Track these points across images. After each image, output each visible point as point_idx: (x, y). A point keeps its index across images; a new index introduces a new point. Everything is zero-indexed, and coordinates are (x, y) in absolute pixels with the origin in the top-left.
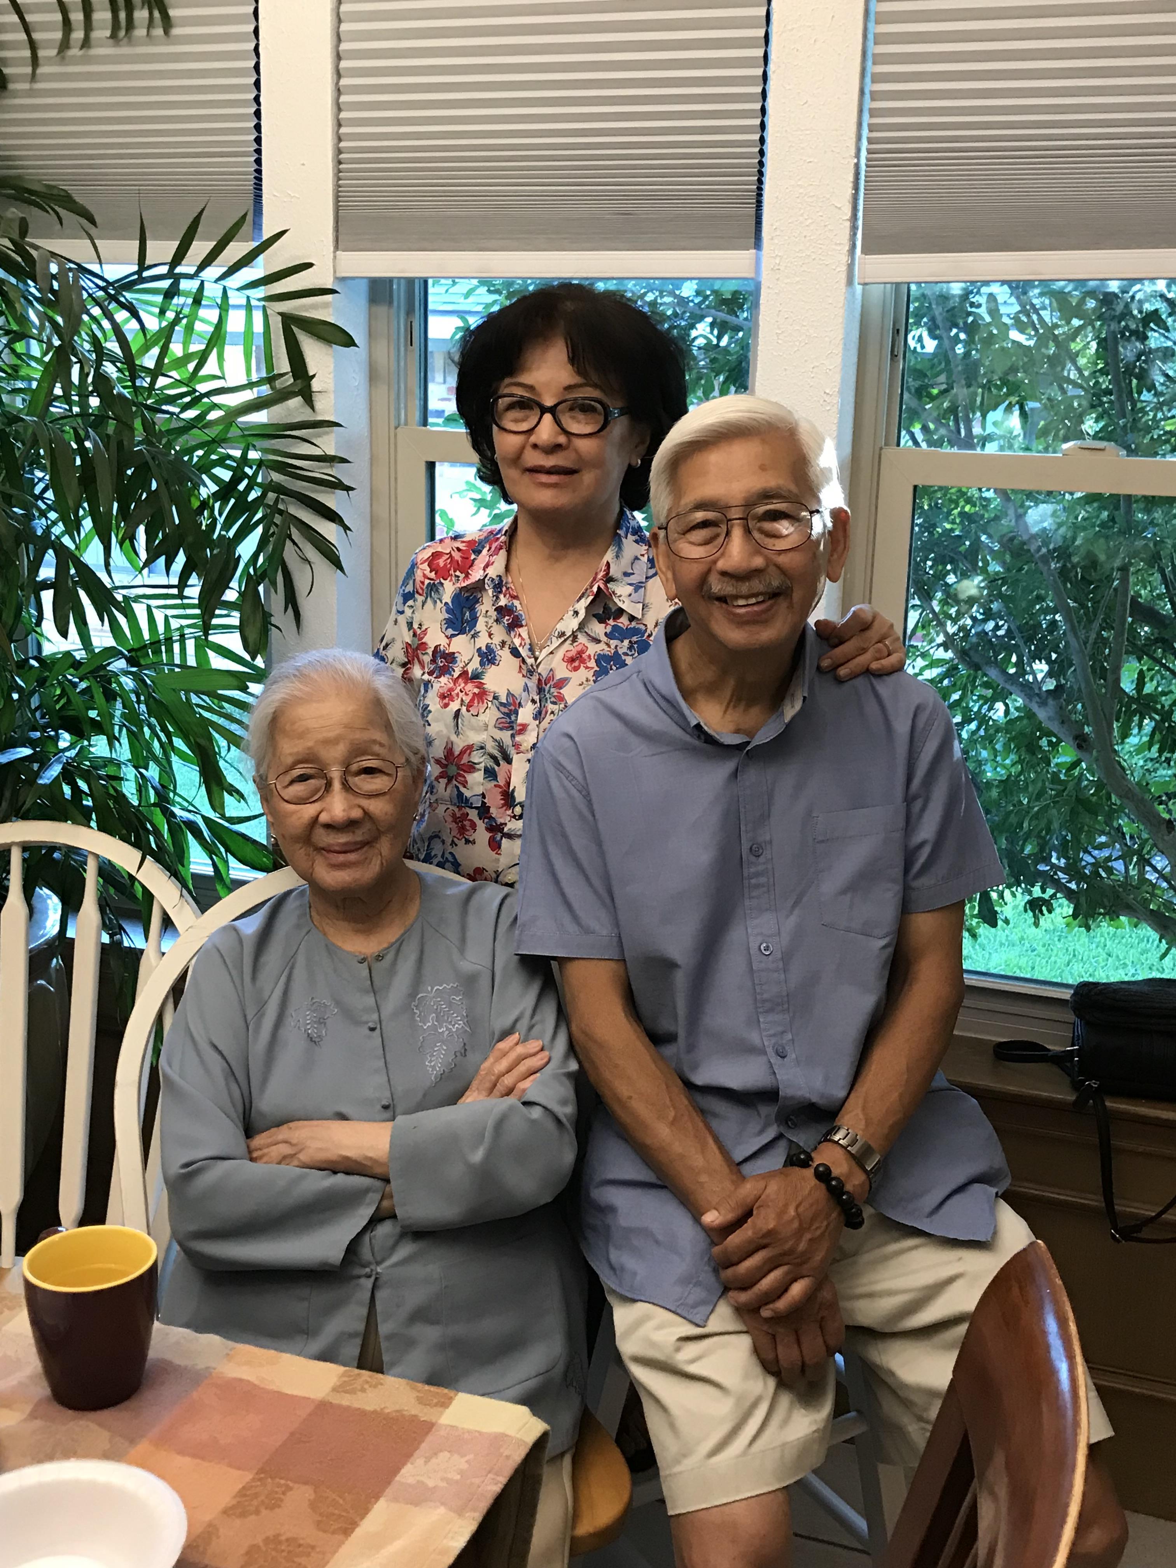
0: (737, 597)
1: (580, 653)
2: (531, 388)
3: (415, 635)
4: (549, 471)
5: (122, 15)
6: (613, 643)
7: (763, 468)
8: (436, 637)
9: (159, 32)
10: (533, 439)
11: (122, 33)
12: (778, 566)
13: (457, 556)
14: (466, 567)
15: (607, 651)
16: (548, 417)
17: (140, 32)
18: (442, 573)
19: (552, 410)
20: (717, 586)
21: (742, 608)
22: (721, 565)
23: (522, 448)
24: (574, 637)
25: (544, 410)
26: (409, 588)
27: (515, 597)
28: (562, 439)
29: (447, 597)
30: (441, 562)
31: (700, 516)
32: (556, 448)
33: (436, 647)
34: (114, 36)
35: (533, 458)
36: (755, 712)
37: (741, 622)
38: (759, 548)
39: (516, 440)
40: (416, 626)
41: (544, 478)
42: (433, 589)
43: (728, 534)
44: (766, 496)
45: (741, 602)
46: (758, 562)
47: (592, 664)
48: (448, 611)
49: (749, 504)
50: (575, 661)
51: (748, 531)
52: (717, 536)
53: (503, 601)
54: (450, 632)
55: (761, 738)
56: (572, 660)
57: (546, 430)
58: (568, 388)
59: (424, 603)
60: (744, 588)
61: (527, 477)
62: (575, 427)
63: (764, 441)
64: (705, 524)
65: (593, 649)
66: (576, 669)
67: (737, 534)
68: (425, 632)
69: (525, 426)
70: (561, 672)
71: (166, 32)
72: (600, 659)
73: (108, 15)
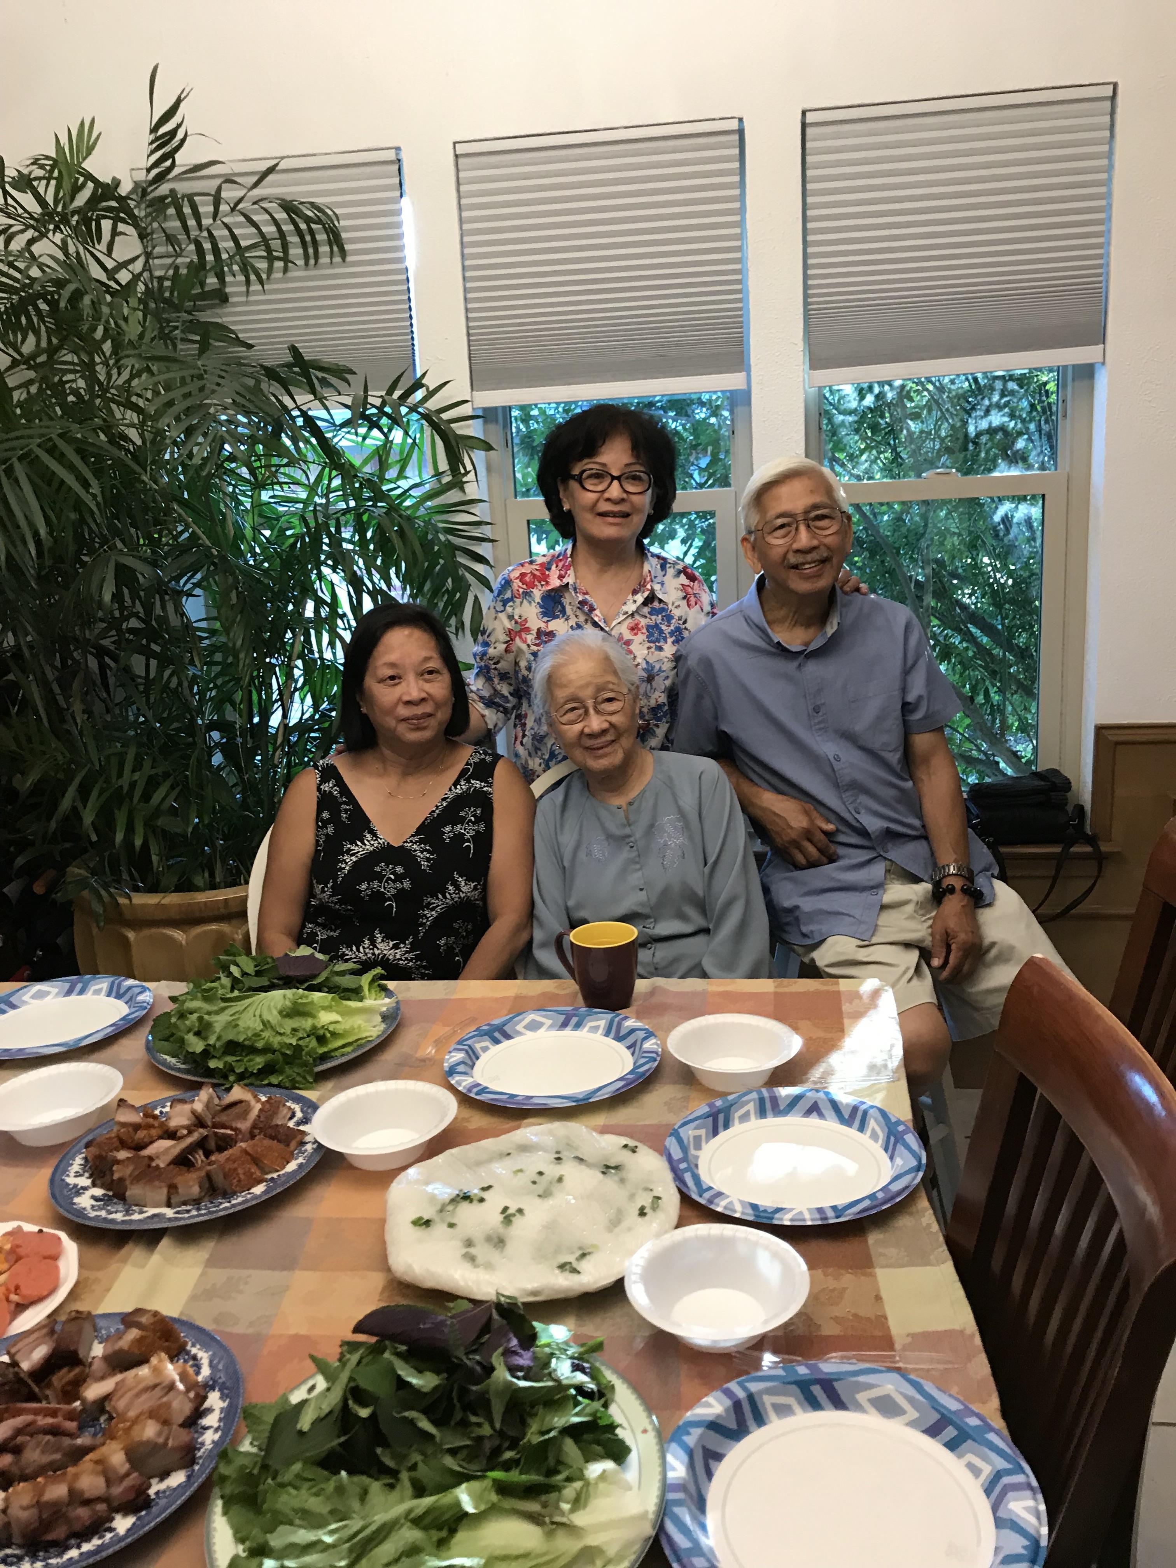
0: (804, 564)
1: (637, 625)
2: (604, 465)
3: (516, 622)
4: (614, 515)
5: (311, 251)
6: (653, 617)
7: (812, 491)
8: (535, 621)
9: (337, 259)
10: (606, 495)
11: (312, 262)
12: (825, 545)
13: (538, 573)
14: (544, 579)
15: (652, 623)
16: (615, 483)
17: (324, 260)
18: (531, 585)
19: (618, 478)
20: (793, 559)
21: (809, 570)
22: (795, 546)
23: (598, 501)
24: (632, 615)
25: (613, 478)
26: (508, 595)
27: (586, 593)
28: (625, 496)
29: (538, 599)
30: (527, 579)
31: (780, 521)
32: (623, 500)
33: (539, 629)
34: (307, 264)
35: (604, 507)
36: (812, 631)
37: (808, 578)
38: (814, 536)
39: (592, 496)
40: (516, 617)
41: (611, 520)
42: (527, 594)
43: (797, 529)
44: (815, 507)
45: (807, 566)
46: (815, 543)
47: (644, 631)
48: (541, 607)
49: (807, 512)
50: (634, 629)
51: (808, 526)
52: (789, 532)
53: (581, 598)
54: (546, 619)
55: (813, 647)
56: (632, 629)
57: (615, 491)
58: (627, 465)
59: (521, 603)
60: (809, 557)
61: (599, 520)
62: (631, 488)
63: (809, 478)
64: (782, 526)
65: (643, 622)
66: (636, 634)
67: (802, 528)
68: (526, 620)
69: (600, 488)
70: (627, 635)
71: (344, 260)
72: (648, 627)
73: (300, 251)
